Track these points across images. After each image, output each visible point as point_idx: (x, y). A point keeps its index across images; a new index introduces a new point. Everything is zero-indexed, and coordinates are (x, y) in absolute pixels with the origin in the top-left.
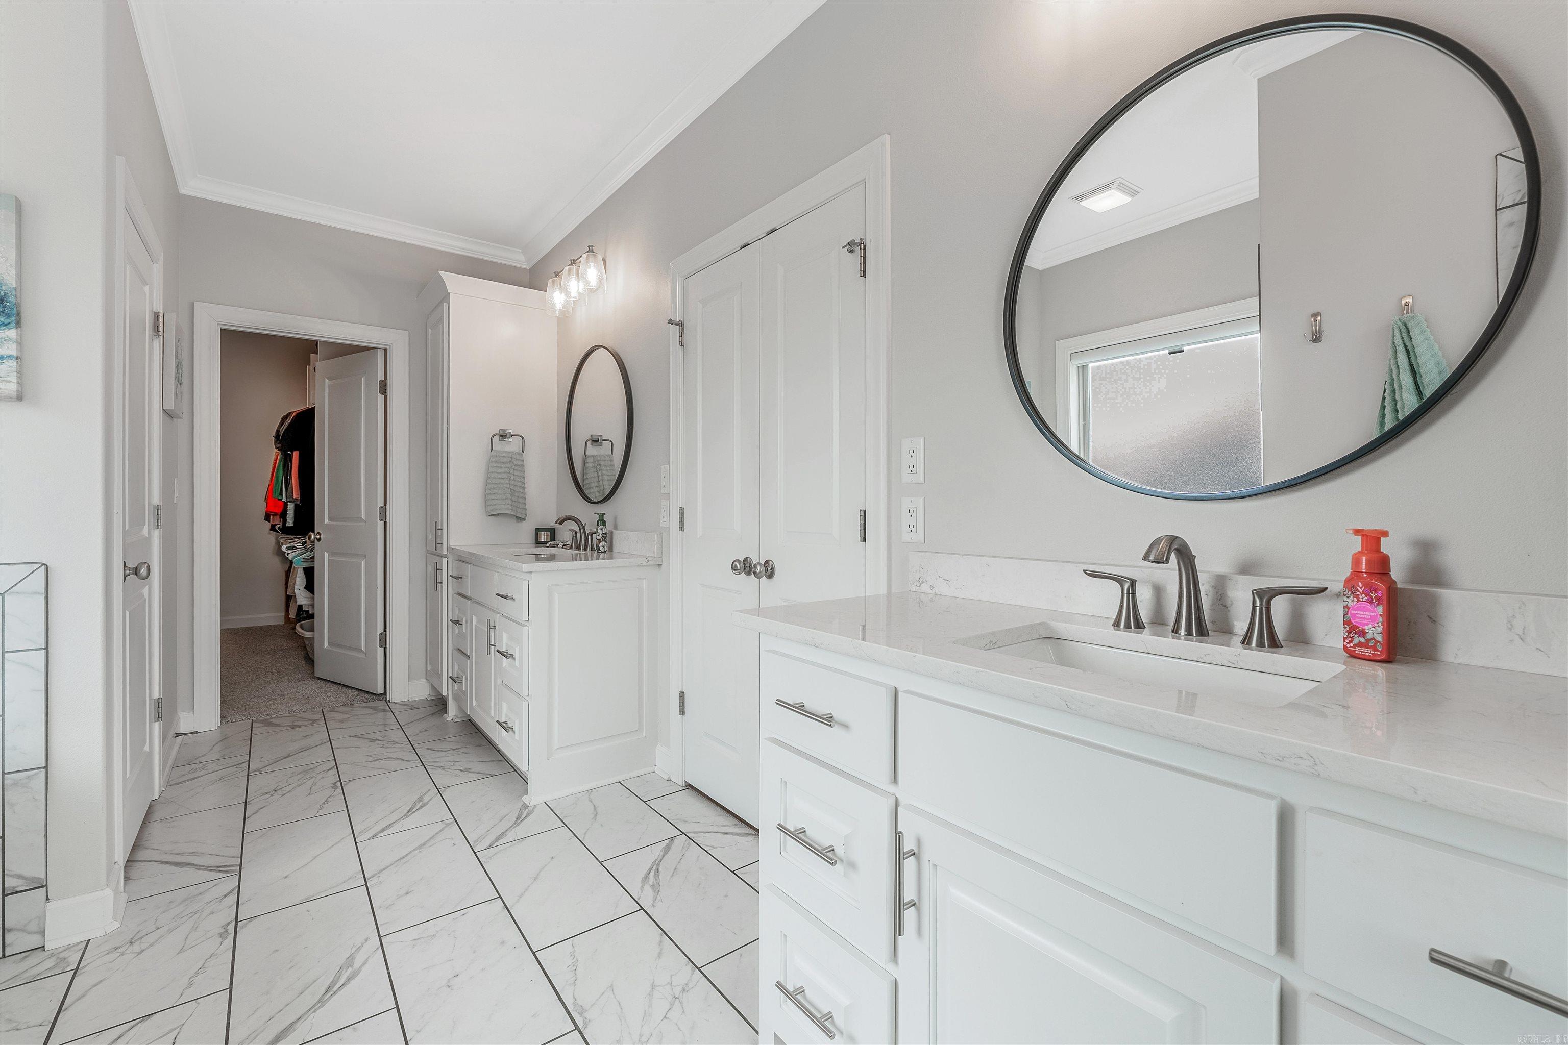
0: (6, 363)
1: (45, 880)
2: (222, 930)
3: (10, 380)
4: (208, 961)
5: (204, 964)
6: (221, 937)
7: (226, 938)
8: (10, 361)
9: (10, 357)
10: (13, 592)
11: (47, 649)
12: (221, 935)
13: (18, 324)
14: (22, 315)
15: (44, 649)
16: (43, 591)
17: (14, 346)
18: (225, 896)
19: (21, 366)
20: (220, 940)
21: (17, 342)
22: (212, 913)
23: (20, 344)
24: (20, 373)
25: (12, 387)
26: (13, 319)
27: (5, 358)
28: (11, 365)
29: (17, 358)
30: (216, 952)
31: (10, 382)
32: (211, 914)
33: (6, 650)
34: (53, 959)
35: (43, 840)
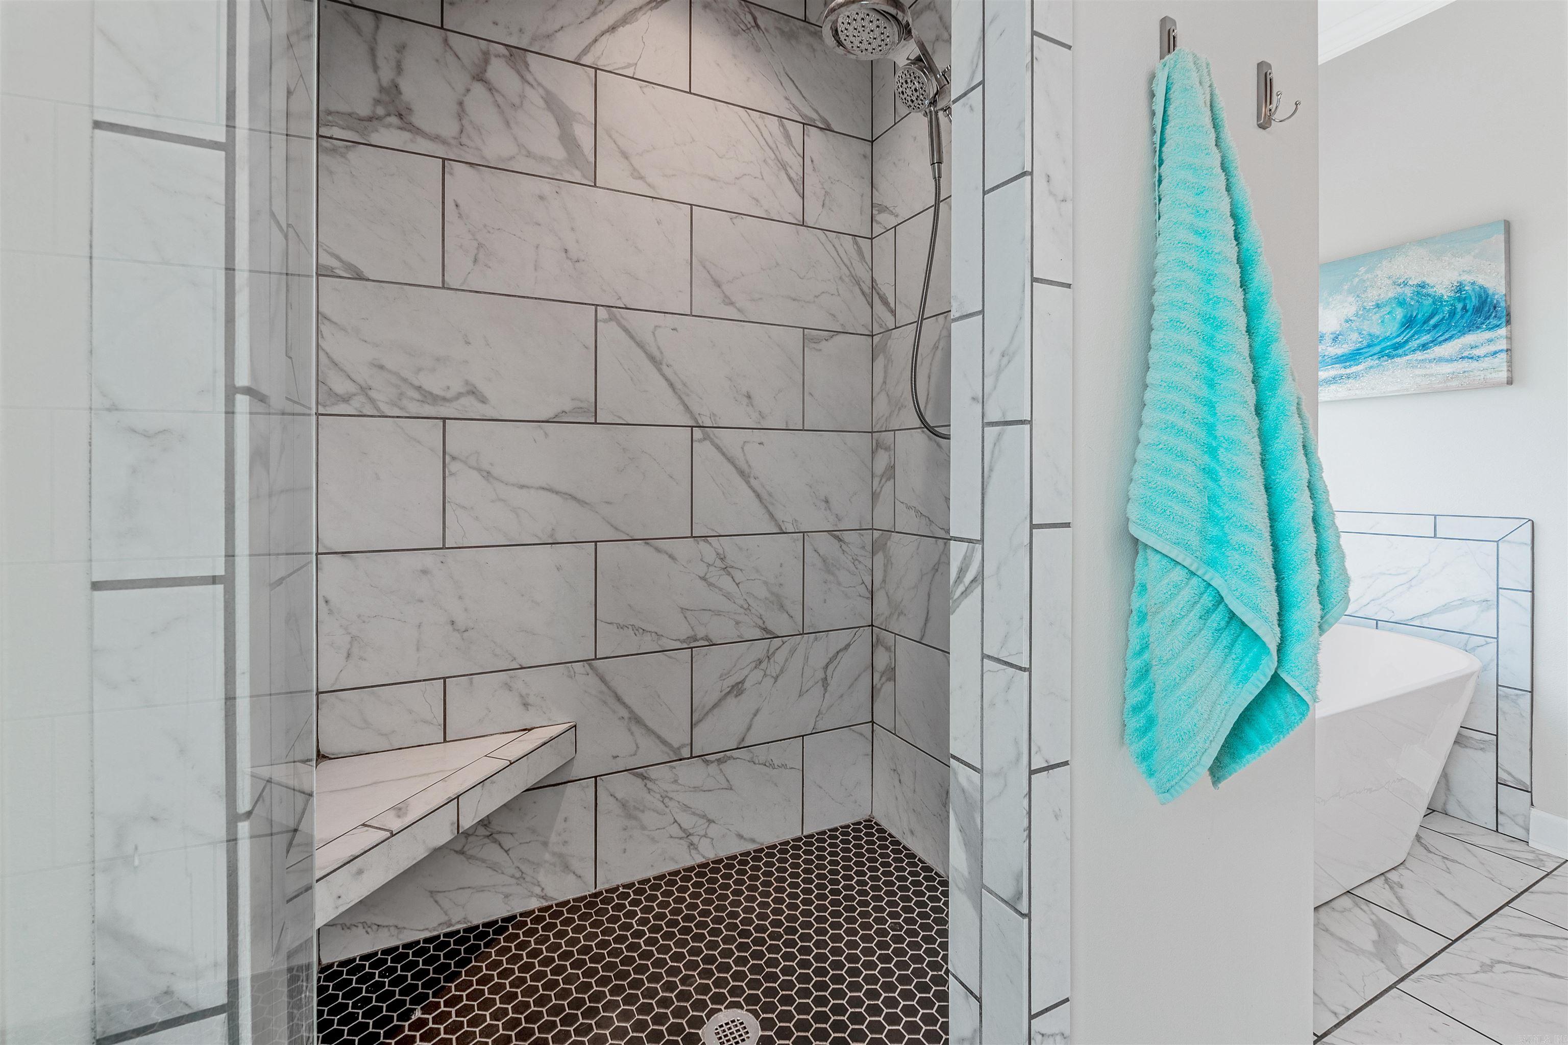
0: (1499, 356)
1: (1530, 786)
2: (1488, 962)
3: (1502, 369)
4: (1451, 975)
5: (1444, 975)
6: (1481, 967)
7: (1484, 972)
8: (1502, 354)
9: (1501, 351)
10: (1505, 541)
11: (1532, 591)
12: (1483, 965)
13: (1508, 322)
14: (1512, 314)
15: (1530, 592)
16: (1529, 542)
17: (1505, 341)
18: (1521, 935)
19: (1511, 356)
20: (1478, 969)
21: (1507, 337)
22: (1493, 940)
23: (1509, 338)
24: (1510, 363)
25: (1503, 375)
26: (1504, 319)
27: (1497, 353)
28: (1503, 357)
29: (1507, 350)
30: (1464, 975)
31: (1502, 371)
32: (1491, 939)
33: (1500, 586)
34: (1533, 855)
35: (1528, 752)
